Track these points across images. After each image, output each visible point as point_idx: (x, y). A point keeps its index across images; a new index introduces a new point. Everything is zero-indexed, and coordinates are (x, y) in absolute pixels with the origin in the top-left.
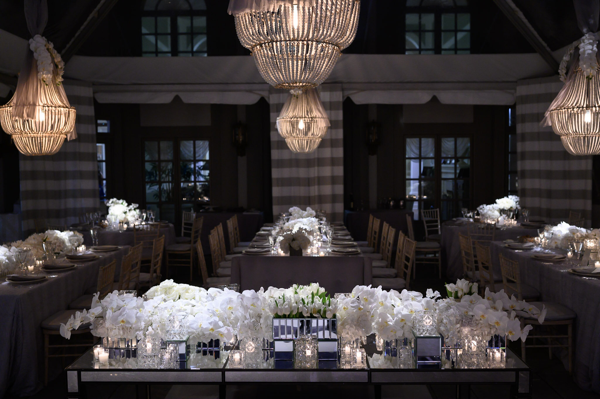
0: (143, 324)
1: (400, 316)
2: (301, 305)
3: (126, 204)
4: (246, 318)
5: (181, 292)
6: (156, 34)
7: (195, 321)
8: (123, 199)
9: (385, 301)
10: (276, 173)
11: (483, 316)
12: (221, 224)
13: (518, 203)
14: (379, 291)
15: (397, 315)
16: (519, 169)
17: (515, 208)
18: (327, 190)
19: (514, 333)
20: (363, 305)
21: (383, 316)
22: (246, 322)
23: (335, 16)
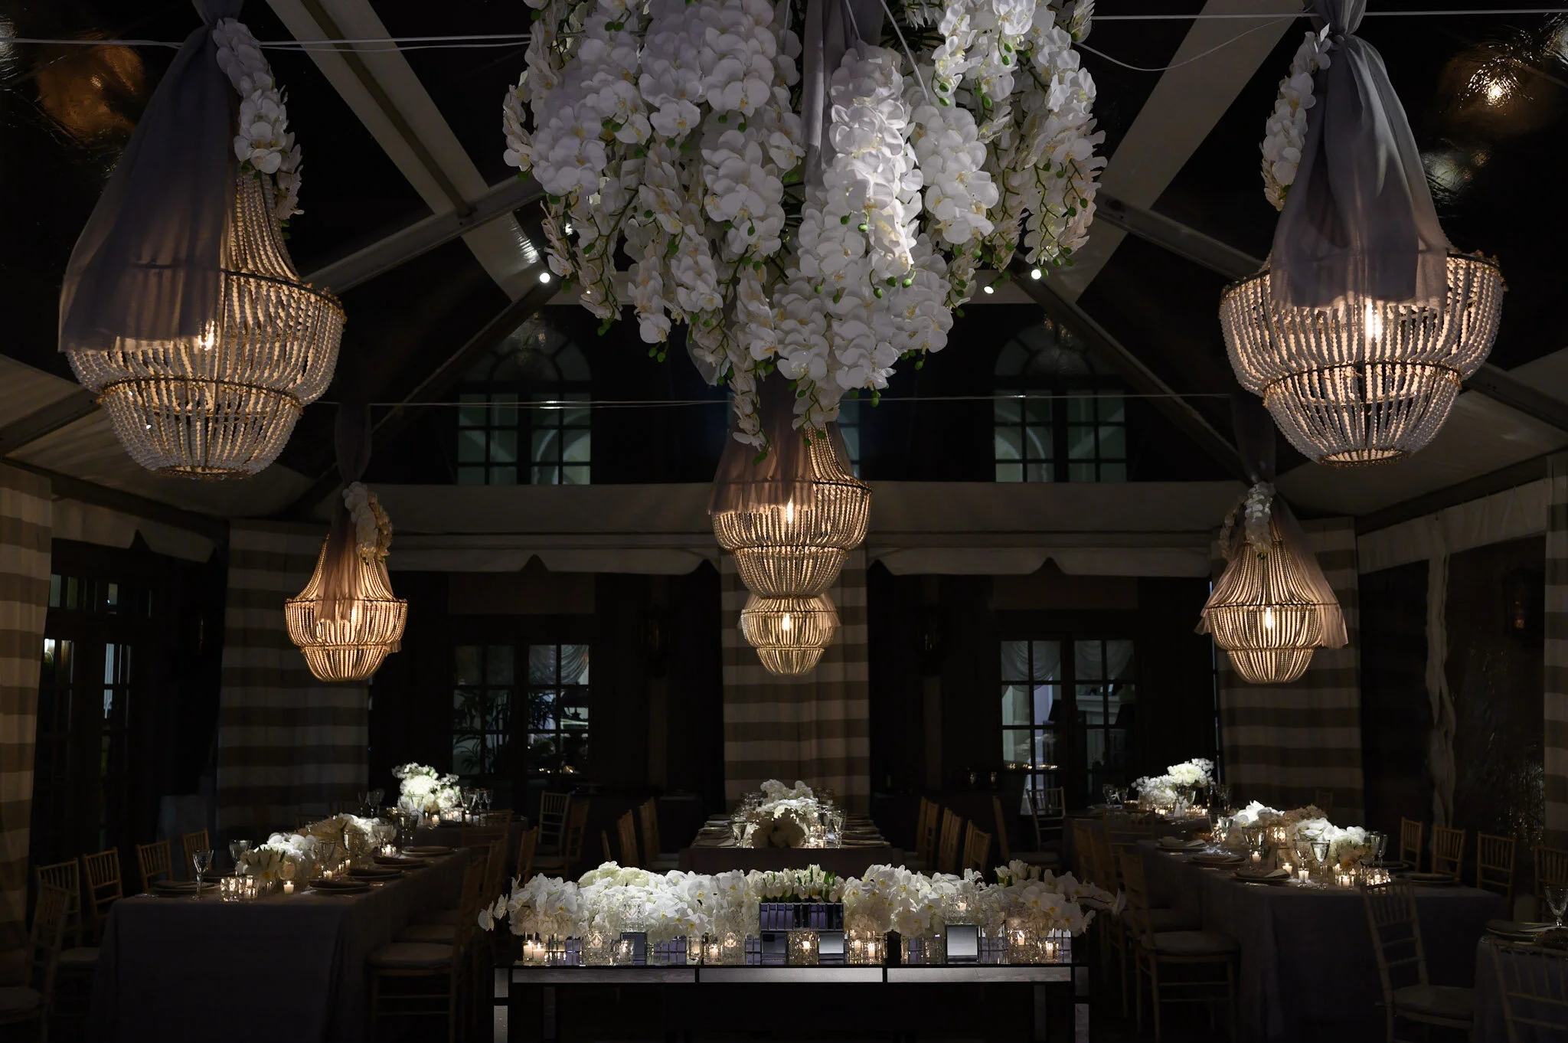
0: (587, 914)
1: (926, 901)
2: (797, 884)
3: (436, 775)
4: (722, 907)
5: (629, 877)
6: (488, 429)
7: (655, 910)
8: (430, 765)
9: (908, 884)
10: (731, 713)
11: (1036, 902)
12: (630, 811)
13: (1209, 773)
14: (901, 872)
15: (922, 899)
16: (1224, 706)
17: (1205, 783)
18: (836, 748)
19: (1071, 920)
20: (879, 889)
21: (905, 903)
22: (722, 912)
23: (841, 501)
